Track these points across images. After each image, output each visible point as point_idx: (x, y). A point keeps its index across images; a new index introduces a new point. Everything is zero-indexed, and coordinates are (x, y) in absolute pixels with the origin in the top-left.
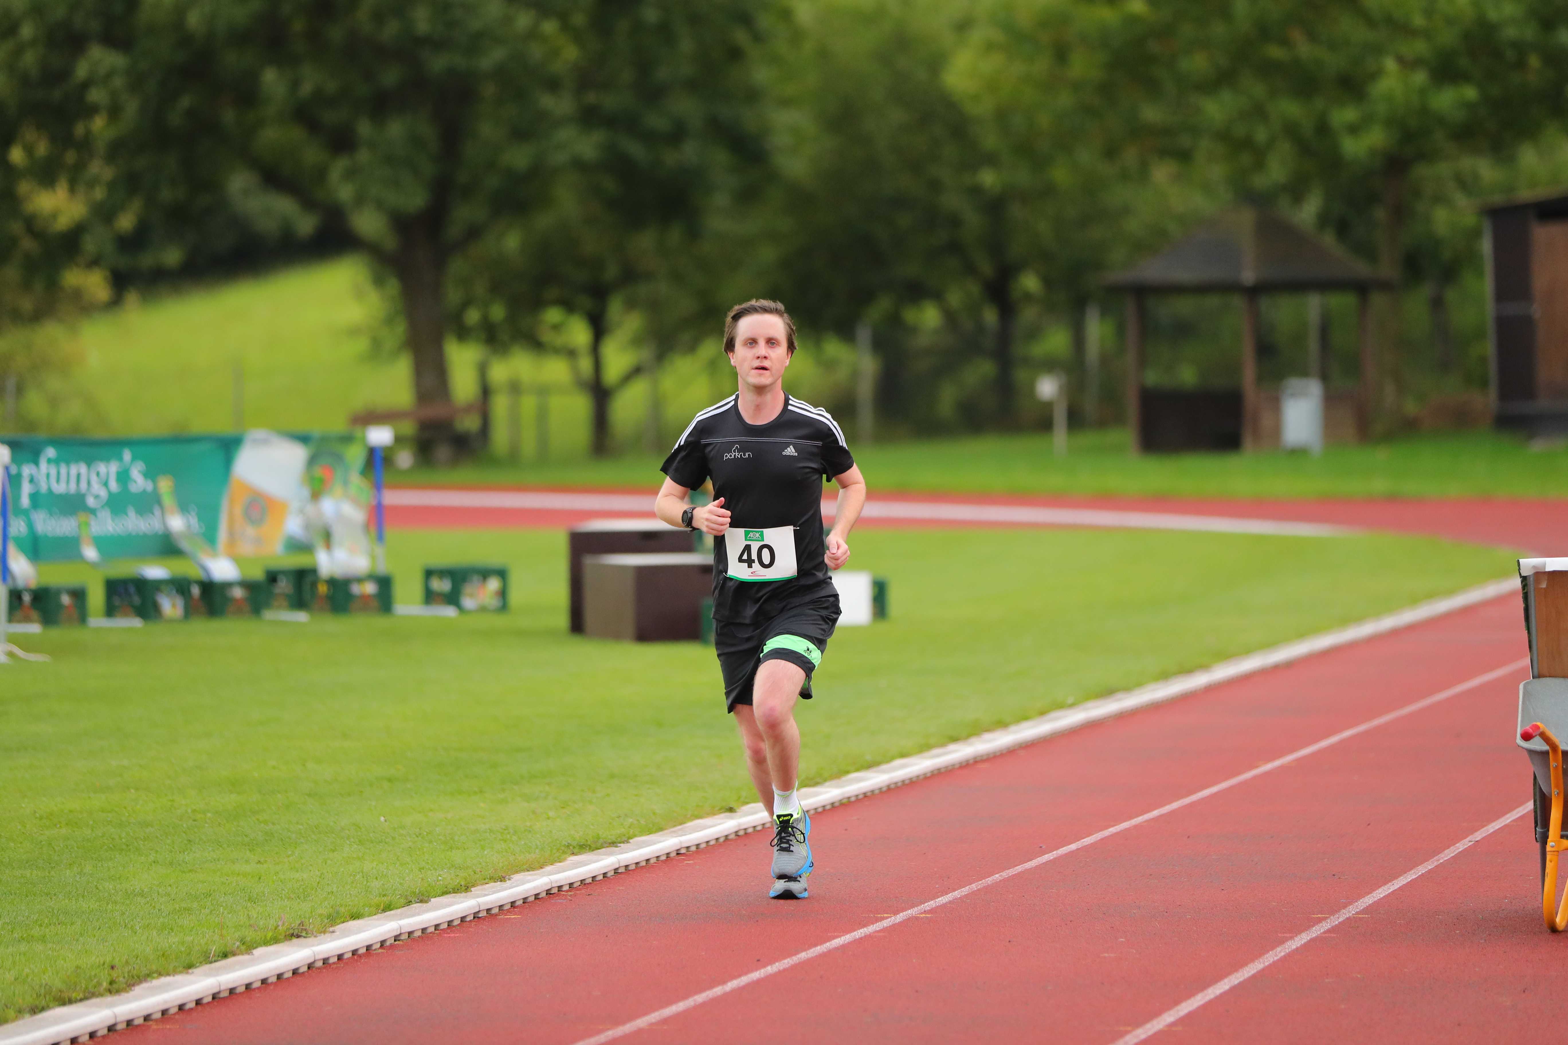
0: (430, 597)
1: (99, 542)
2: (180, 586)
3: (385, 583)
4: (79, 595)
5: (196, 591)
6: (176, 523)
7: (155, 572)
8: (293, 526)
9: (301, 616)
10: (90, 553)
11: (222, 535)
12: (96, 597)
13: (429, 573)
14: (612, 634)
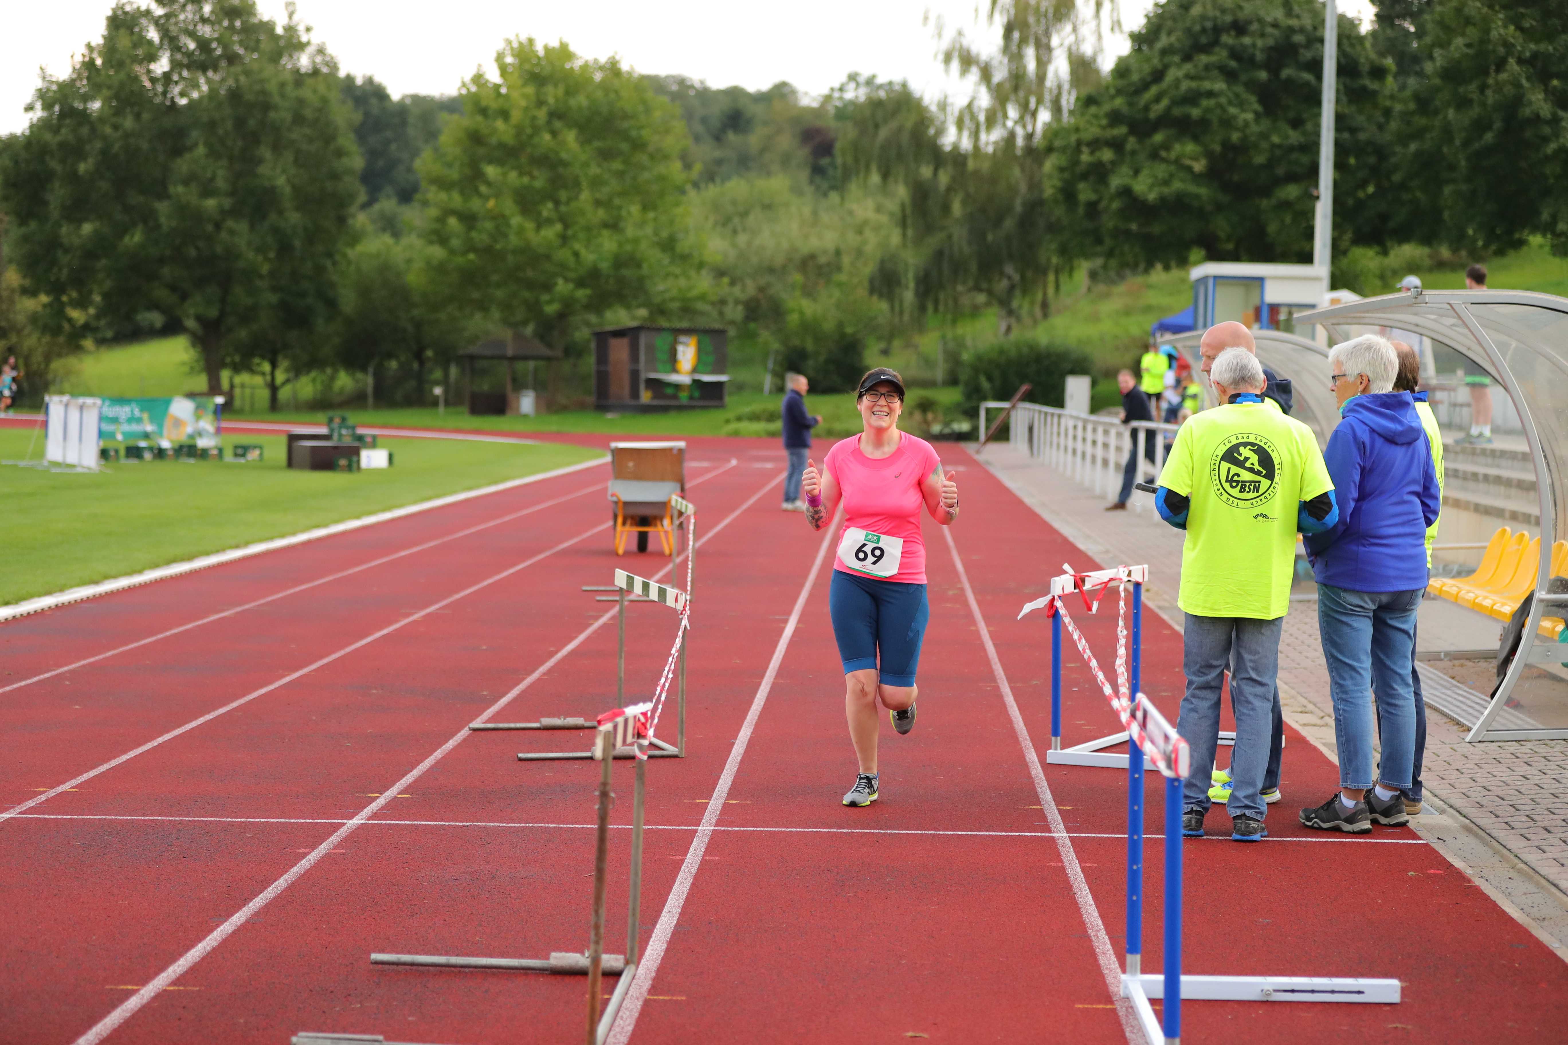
0: (236, 455)
1: (124, 434)
2: (151, 449)
3: (221, 450)
4: (117, 451)
5: (156, 452)
6: (149, 428)
7: (143, 444)
8: (189, 429)
9: (192, 461)
10: (119, 437)
11: (165, 432)
12: (122, 452)
13: (236, 447)
14: (302, 467)
